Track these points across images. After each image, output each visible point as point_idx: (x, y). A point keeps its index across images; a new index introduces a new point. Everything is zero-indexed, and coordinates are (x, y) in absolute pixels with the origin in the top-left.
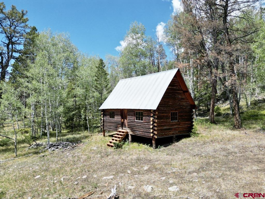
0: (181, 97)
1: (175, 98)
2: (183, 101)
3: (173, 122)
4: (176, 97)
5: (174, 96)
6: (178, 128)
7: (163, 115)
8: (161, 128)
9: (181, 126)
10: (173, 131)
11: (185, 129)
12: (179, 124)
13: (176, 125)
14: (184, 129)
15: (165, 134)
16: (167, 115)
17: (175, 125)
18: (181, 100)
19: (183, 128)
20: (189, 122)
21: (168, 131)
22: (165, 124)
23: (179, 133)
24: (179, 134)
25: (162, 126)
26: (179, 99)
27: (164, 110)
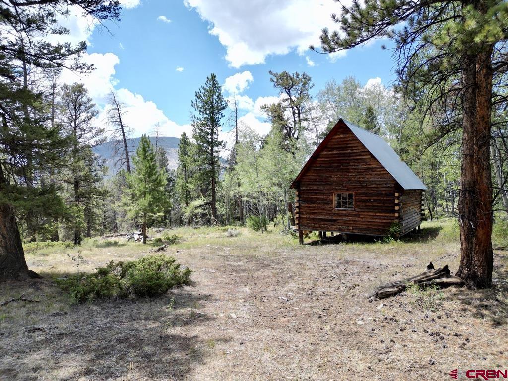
0: (365, 166)
1: (348, 169)
2: (371, 174)
3: (339, 210)
4: (350, 167)
5: (347, 166)
6: (354, 221)
7: (317, 198)
8: (312, 216)
9: (362, 218)
10: (339, 226)
11: (374, 225)
12: (358, 215)
13: (348, 216)
14: (371, 225)
15: (320, 227)
16: (326, 197)
17: (344, 216)
18: (364, 172)
19: (369, 223)
20: (388, 215)
21: (328, 223)
22: (321, 211)
23: (354, 231)
24: (356, 232)
25: (313, 214)
26: (359, 170)
27: (317, 190)
